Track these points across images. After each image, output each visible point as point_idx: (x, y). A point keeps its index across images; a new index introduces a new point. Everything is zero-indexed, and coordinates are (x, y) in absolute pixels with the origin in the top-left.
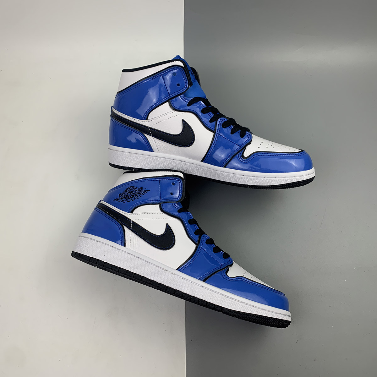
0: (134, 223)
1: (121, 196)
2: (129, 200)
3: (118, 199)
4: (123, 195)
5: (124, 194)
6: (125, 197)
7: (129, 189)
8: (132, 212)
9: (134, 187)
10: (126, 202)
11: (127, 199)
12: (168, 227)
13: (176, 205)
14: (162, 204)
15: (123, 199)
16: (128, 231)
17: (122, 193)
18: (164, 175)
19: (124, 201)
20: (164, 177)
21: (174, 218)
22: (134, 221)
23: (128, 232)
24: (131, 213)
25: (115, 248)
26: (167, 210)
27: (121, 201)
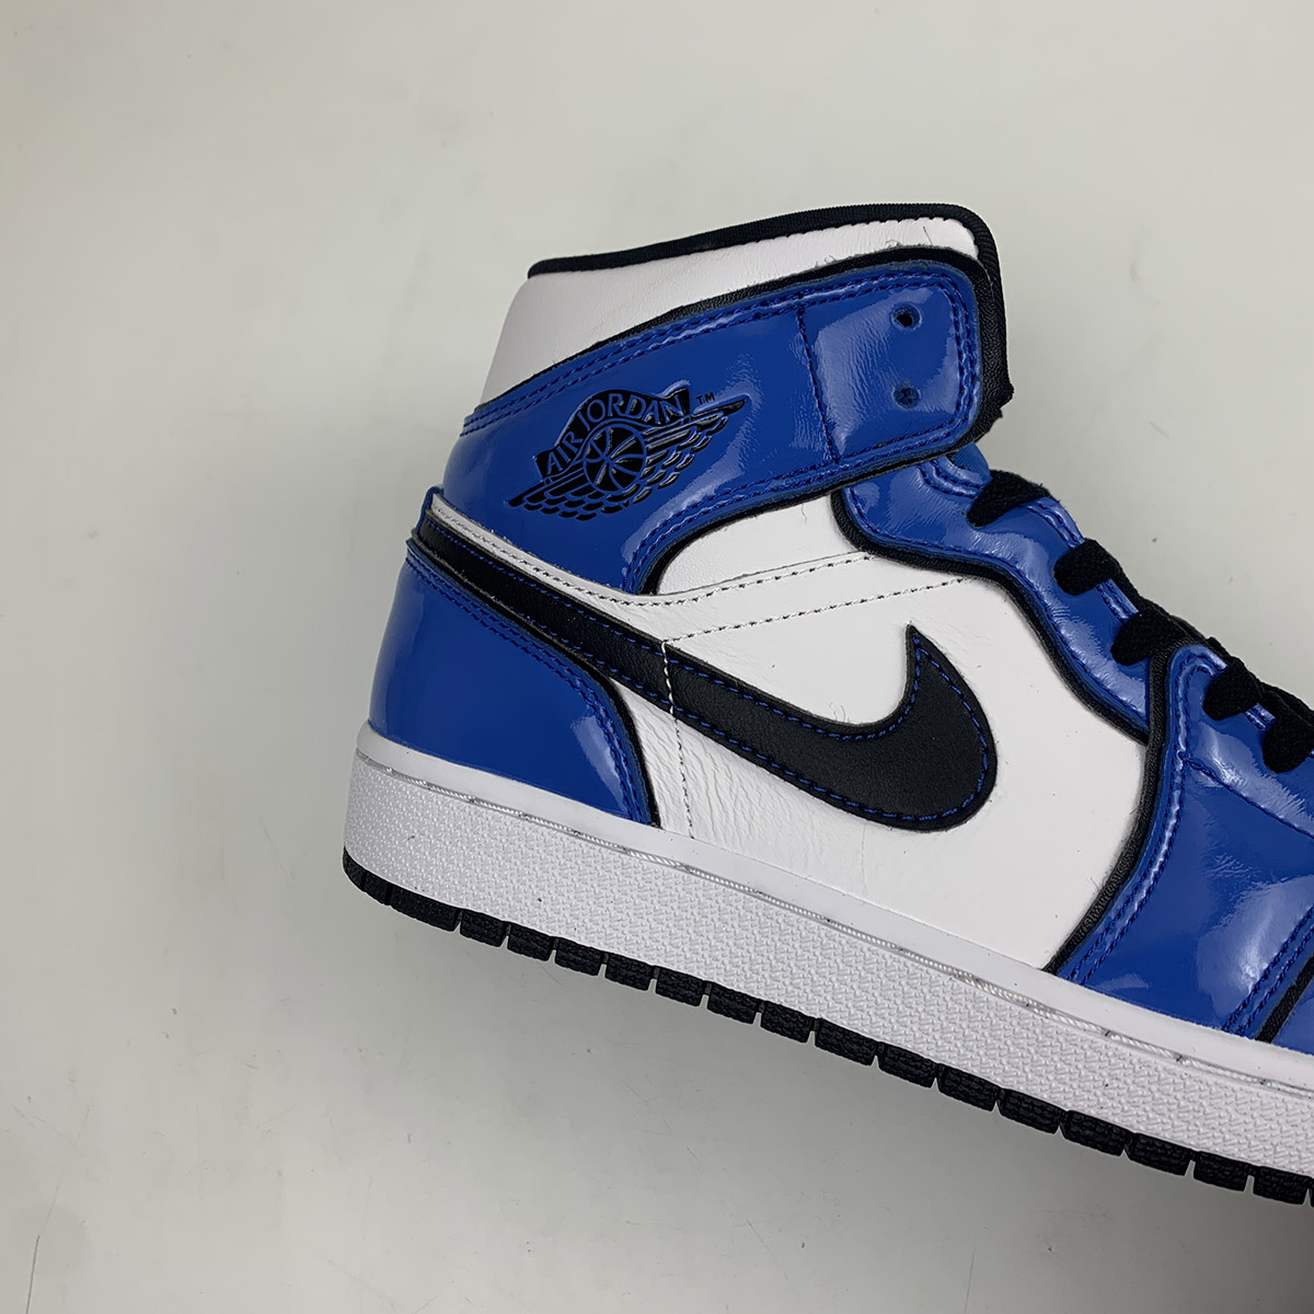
0: (681, 660)
1: (554, 467)
2: (613, 499)
3: (540, 496)
4: (564, 465)
5: (571, 455)
6: (583, 480)
7: (596, 411)
8: (650, 586)
9: (626, 395)
10: (597, 511)
11: (598, 495)
12: (922, 654)
13: (950, 467)
14: (848, 492)
15: (569, 495)
16: (653, 720)
17: (555, 450)
18: (822, 263)
19: (580, 510)
20: (829, 279)
21: (950, 578)
22: (676, 645)
23: (655, 727)
24: (645, 592)
25: (595, 841)
26: (891, 530)
27: (562, 506)
